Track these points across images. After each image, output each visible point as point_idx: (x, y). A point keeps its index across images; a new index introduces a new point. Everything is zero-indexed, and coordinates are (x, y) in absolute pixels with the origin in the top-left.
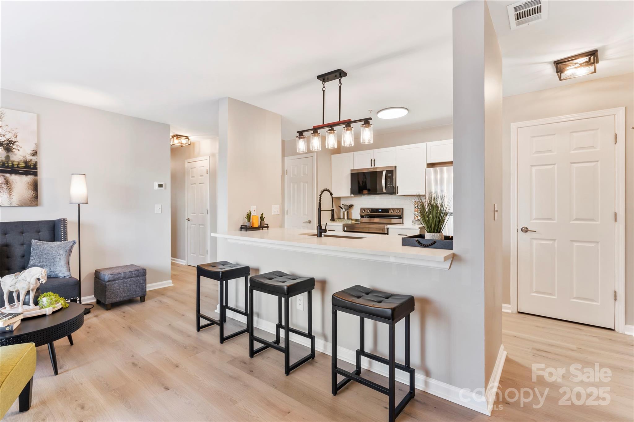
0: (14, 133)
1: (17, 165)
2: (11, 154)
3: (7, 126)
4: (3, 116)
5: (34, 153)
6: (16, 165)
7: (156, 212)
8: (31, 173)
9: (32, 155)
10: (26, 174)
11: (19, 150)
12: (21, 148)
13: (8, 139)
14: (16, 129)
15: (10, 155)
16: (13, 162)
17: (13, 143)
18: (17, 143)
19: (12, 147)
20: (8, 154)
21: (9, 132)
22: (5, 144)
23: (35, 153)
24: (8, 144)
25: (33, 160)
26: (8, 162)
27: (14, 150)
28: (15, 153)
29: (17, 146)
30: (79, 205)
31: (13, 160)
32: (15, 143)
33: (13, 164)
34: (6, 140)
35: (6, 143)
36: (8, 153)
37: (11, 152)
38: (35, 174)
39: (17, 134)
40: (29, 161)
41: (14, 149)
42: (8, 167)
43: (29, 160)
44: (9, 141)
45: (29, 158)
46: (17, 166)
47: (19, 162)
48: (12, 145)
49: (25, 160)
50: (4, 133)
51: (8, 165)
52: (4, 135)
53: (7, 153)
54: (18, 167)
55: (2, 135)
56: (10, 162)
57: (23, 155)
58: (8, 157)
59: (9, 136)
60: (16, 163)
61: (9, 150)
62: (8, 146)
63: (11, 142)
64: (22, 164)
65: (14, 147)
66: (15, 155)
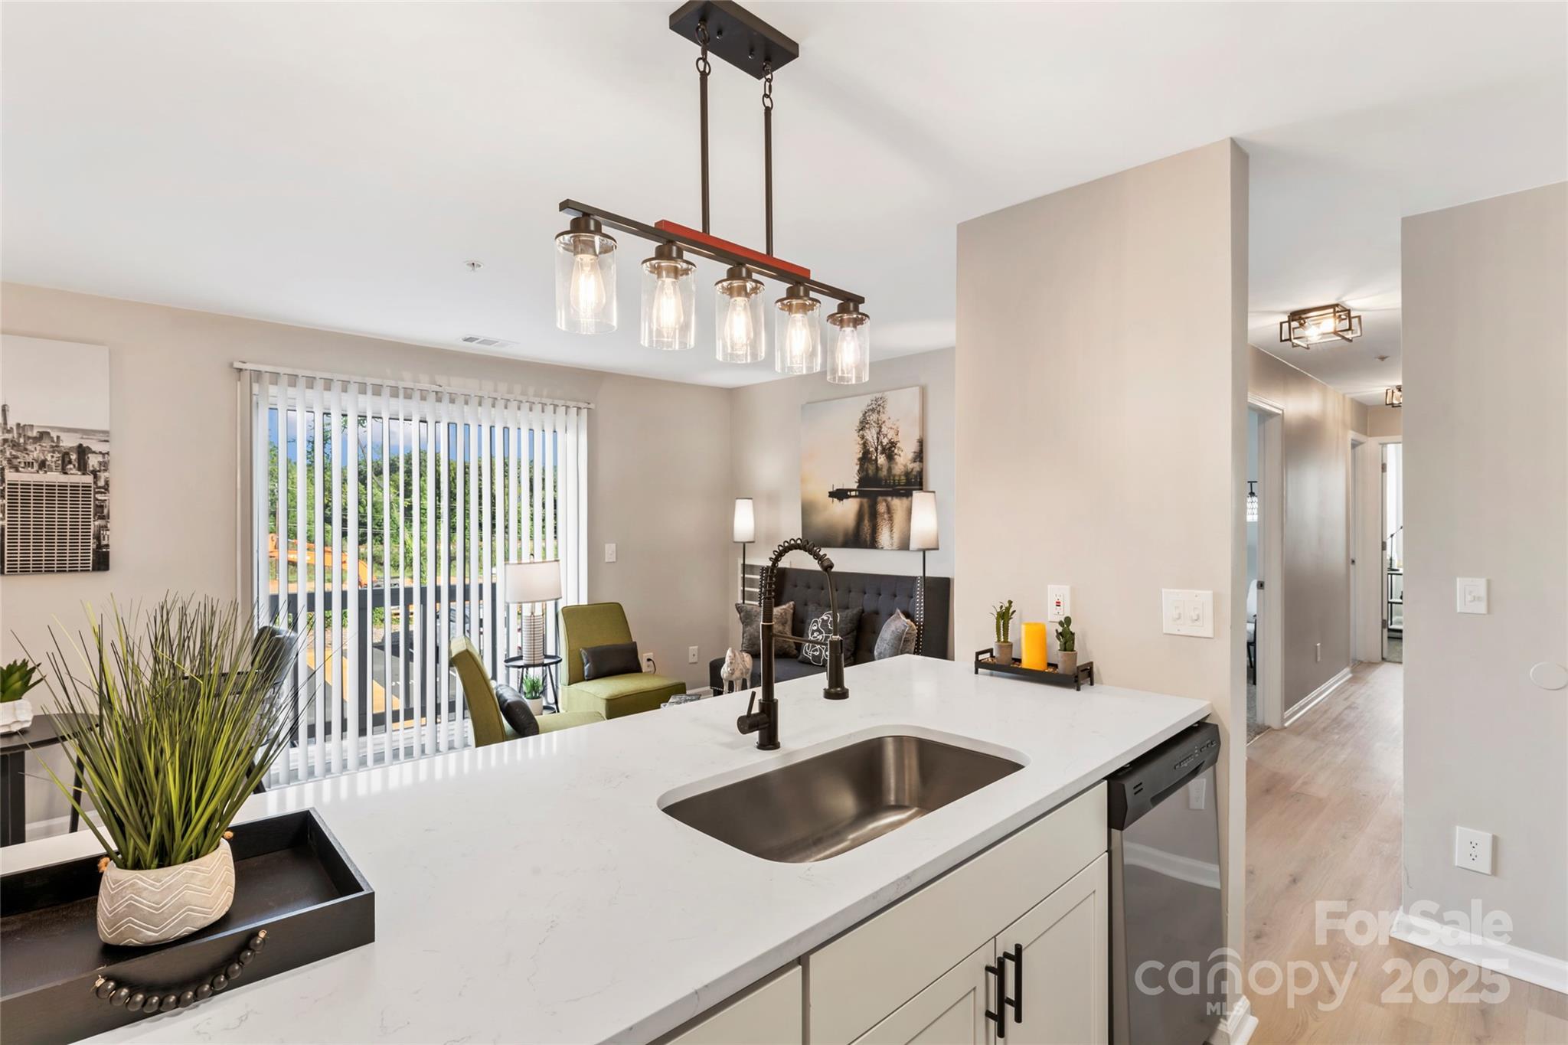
0: (896, 428)
1: (899, 480)
2: (893, 464)
3: (889, 418)
4: (886, 404)
5: (916, 456)
9: (916, 461)
10: (904, 494)
11: (900, 456)
12: (903, 451)
13: (891, 440)
14: (898, 420)
15: (892, 466)
16: (894, 476)
17: (895, 444)
18: (898, 445)
19: (893, 451)
21: (893, 427)
22: (887, 449)
23: (920, 456)
24: (890, 448)
25: (914, 470)
26: (889, 477)
27: (896, 456)
28: (897, 460)
29: (899, 448)
30: (924, 553)
33: (894, 480)
34: (889, 441)
35: (889, 446)
36: (890, 463)
37: (893, 460)
39: (899, 429)
41: (896, 454)
42: (890, 485)
43: (911, 470)
44: (891, 443)
45: (911, 466)
46: (896, 483)
47: (900, 476)
48: (893, 449)
49: (906, 470)
50: (888, 430)
51: (890, 482)
52: (886, 435)
56: (892, 478)
57: (904, 463)
58: (890, 469)
59: (891, 435)
60: (897, 478)
61: (890, 457)
62: (889, 451)
63: (893, 444)
64: (903, 478)
65: (896, 451)
66: (896, 464)
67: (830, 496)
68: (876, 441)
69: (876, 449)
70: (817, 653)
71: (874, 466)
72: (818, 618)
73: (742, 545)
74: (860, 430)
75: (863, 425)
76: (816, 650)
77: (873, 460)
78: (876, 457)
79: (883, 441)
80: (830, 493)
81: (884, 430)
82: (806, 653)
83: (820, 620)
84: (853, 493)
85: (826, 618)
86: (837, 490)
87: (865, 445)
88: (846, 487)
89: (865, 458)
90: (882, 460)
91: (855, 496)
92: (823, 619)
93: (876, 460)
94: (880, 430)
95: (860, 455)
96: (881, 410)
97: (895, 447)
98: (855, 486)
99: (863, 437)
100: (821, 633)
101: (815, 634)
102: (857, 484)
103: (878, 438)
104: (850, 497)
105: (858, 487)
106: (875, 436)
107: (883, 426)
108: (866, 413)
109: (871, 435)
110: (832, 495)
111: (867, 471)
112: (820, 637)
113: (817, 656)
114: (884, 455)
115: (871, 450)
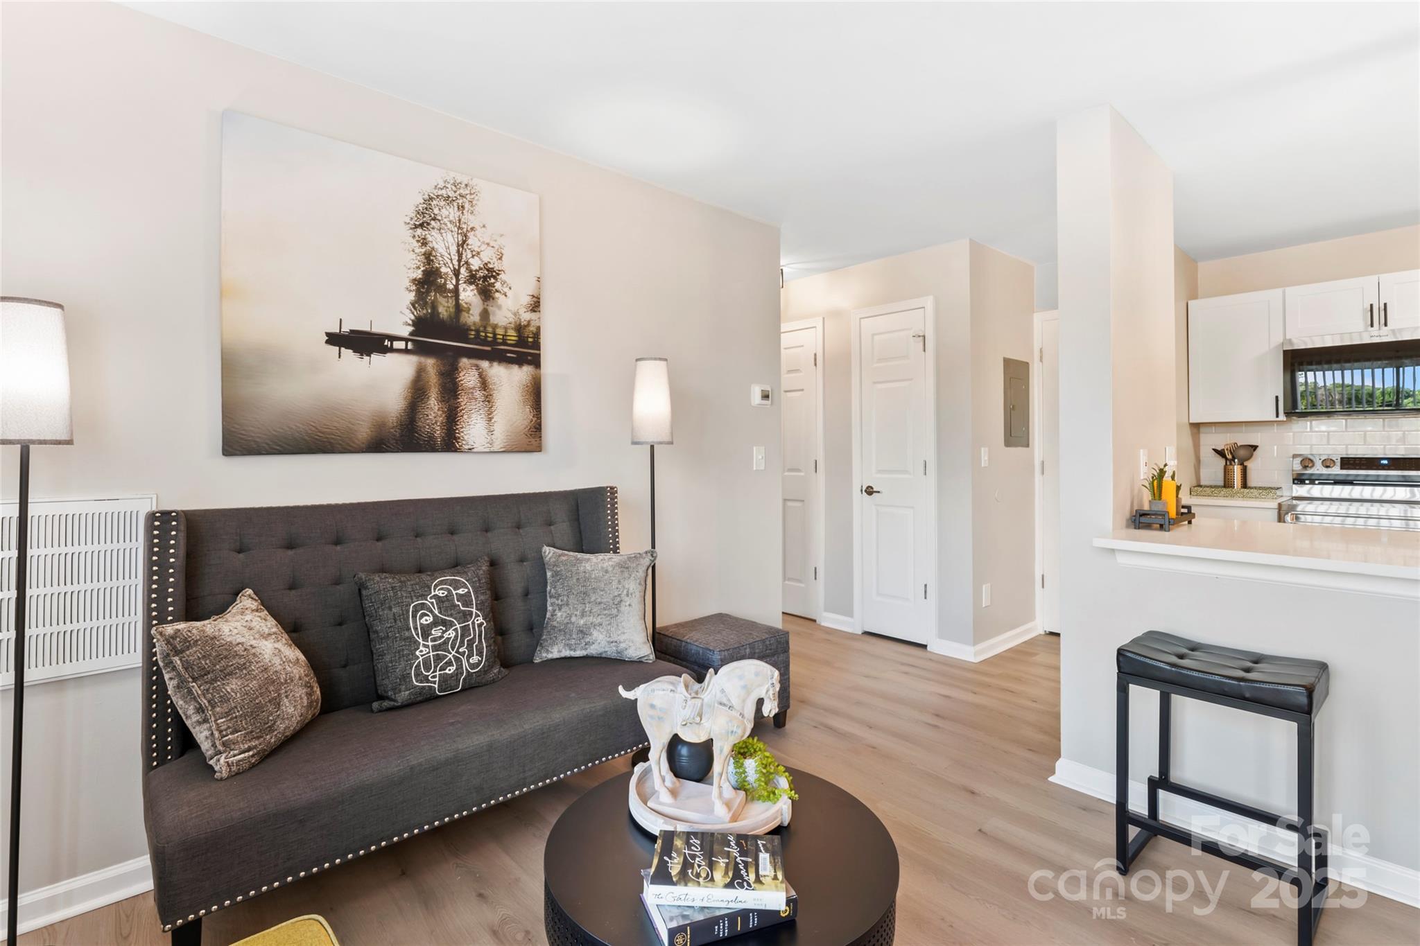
0: (497, 247)
1: (503, 336)
2: (492, 306)
3: (484, 226)
4: (478, 200)
5: (535, 302)
6: (501, 337)
7: (755, 469)
8: (529, 358)
9: (531, 310)
10: (520, 360)
11: (506, 296)
12: (510, 288)
13: (486, 264)
14: (502, 235)
15: (490, 309)
16: (495, 327)
17: (494, 274)
18: (502, 276)
19: (493, 285)
20: (486, 307)
21: (488, 244)
22: (480, 277)
23: (535, 306)
24: (485, 278)
25: (533, 323)
26: (485, 327)
27: (497, 295)
28: (500, 302)
29: (504, 283)
30: (652, 447)
31: (496, 323)
32: (498, 274)
33: (495, 335)
34: (482, 266)
35: (482, 274)
36: (486, 303)
37: (491, 299)
38: (536, 362)
39: (503, 252)
40: (525, 326)
41: (497, 291)
42: (484, 342)
43: (525, 323)
44: (488, 270)
45: (526, 316)
46: (503, 339)
47: (506, 329)
48: (492, 280)
49: (518, 323)
50: (479, 247)
51: (486, 336)
52: (478, 253)
53: (484, 304)
54: (504, 343)
55: (474, 253)
56: (490, 329)
57: (514, 309)
58: (485, 314)
59: (487, 256)
60: (500, 331)
61: (486, 293)
62: (486, 282)
63: (492, 273)
64: (512, 332)
65: (498, 285)
66: (499, 307)
67: (327, 342)
68: (455, 258)
69: (457, 273)
70: (451, 670)
71: (452, 302)
72: (424, 597)
73: (17, 449)
74: (416, 227)
75: (424, 220)
76: (449, 663)
77: (450, 291)
78: (457, 286)
79: (471, 261)
80: (328, 334)
81: (473, 242)
82: (426, 679)
83: (429, 601)
84: (399, 345)
85: (441, 593)
86: (352, 331)
87: (428, 257)
88: (378, 329)
89: (428, 281)
90: (468, 294)
91: (406, 351)
92: (435, 597)
93: (456, 291)
94: (464, 242)
95: (419, 274)
96: (467, 206)
97: (495, 278)
98: (405, 331)
99: (424, 243)
100: (447, 625)
101: (436, 632)
102: (411, 329)
103: (460, 255)
104: (391, 350)
105: (411, 334)
106: (454, 249)
107: (470, 235)
108: (431, 199)
109: (444, 244)
110: (334, 339)
111: (434, 306)
112: (451, 634)
113: (451, 676)
114: (473, 287)
115: (444, 270)
